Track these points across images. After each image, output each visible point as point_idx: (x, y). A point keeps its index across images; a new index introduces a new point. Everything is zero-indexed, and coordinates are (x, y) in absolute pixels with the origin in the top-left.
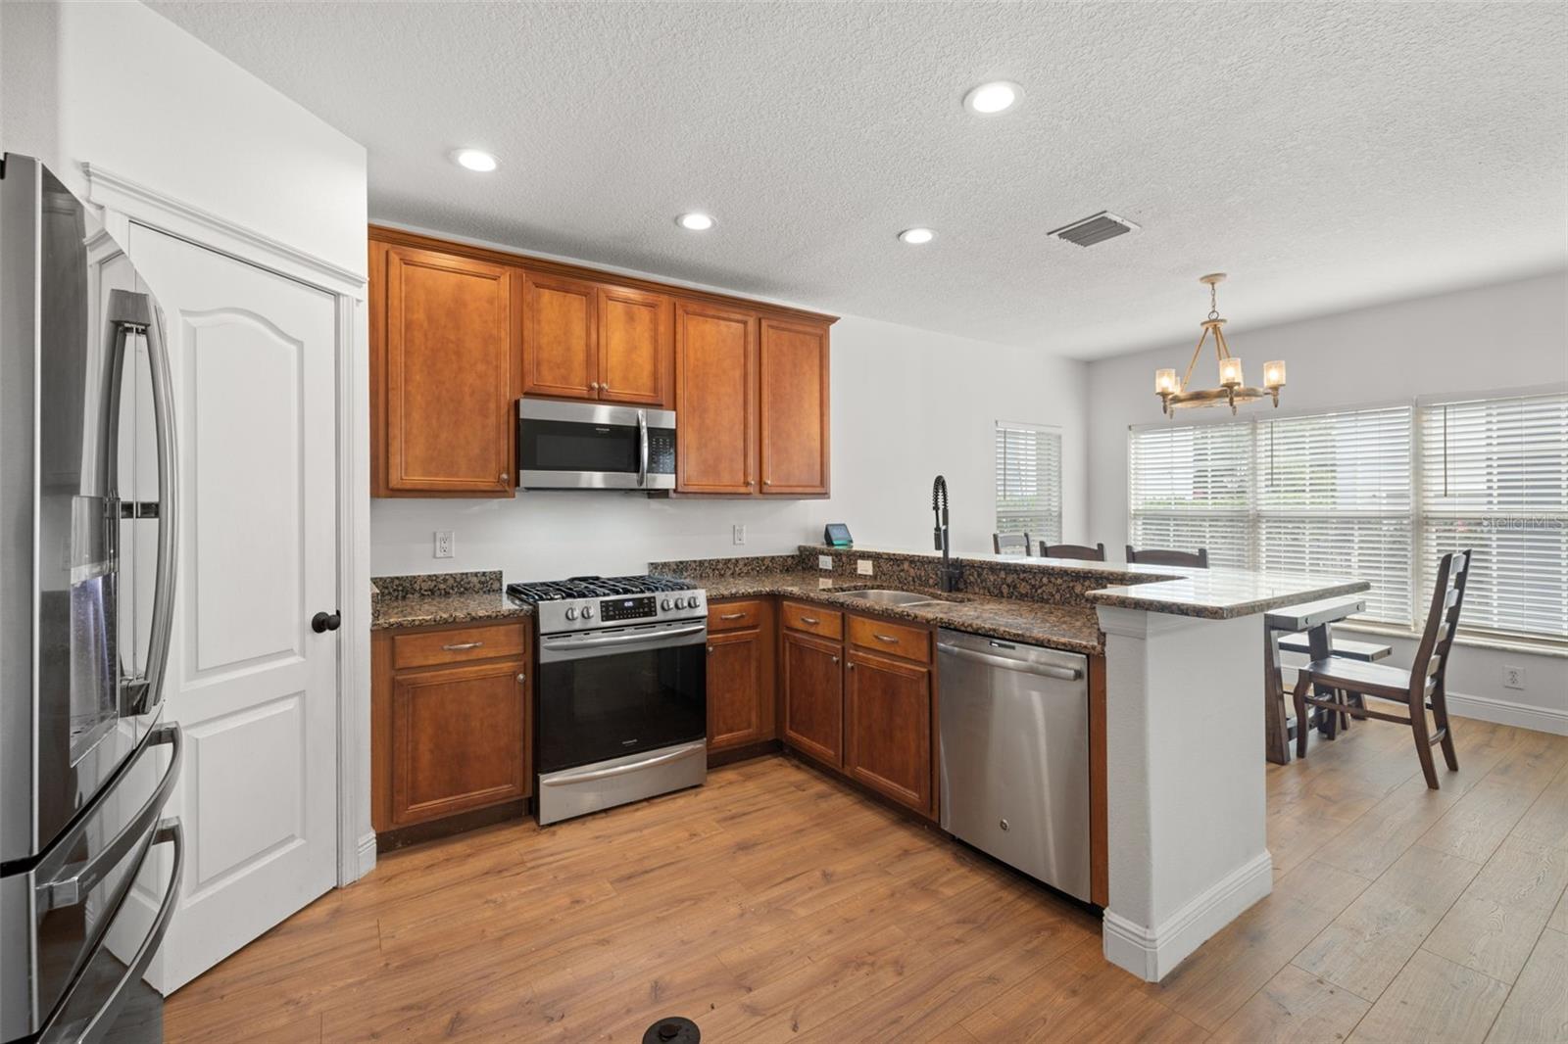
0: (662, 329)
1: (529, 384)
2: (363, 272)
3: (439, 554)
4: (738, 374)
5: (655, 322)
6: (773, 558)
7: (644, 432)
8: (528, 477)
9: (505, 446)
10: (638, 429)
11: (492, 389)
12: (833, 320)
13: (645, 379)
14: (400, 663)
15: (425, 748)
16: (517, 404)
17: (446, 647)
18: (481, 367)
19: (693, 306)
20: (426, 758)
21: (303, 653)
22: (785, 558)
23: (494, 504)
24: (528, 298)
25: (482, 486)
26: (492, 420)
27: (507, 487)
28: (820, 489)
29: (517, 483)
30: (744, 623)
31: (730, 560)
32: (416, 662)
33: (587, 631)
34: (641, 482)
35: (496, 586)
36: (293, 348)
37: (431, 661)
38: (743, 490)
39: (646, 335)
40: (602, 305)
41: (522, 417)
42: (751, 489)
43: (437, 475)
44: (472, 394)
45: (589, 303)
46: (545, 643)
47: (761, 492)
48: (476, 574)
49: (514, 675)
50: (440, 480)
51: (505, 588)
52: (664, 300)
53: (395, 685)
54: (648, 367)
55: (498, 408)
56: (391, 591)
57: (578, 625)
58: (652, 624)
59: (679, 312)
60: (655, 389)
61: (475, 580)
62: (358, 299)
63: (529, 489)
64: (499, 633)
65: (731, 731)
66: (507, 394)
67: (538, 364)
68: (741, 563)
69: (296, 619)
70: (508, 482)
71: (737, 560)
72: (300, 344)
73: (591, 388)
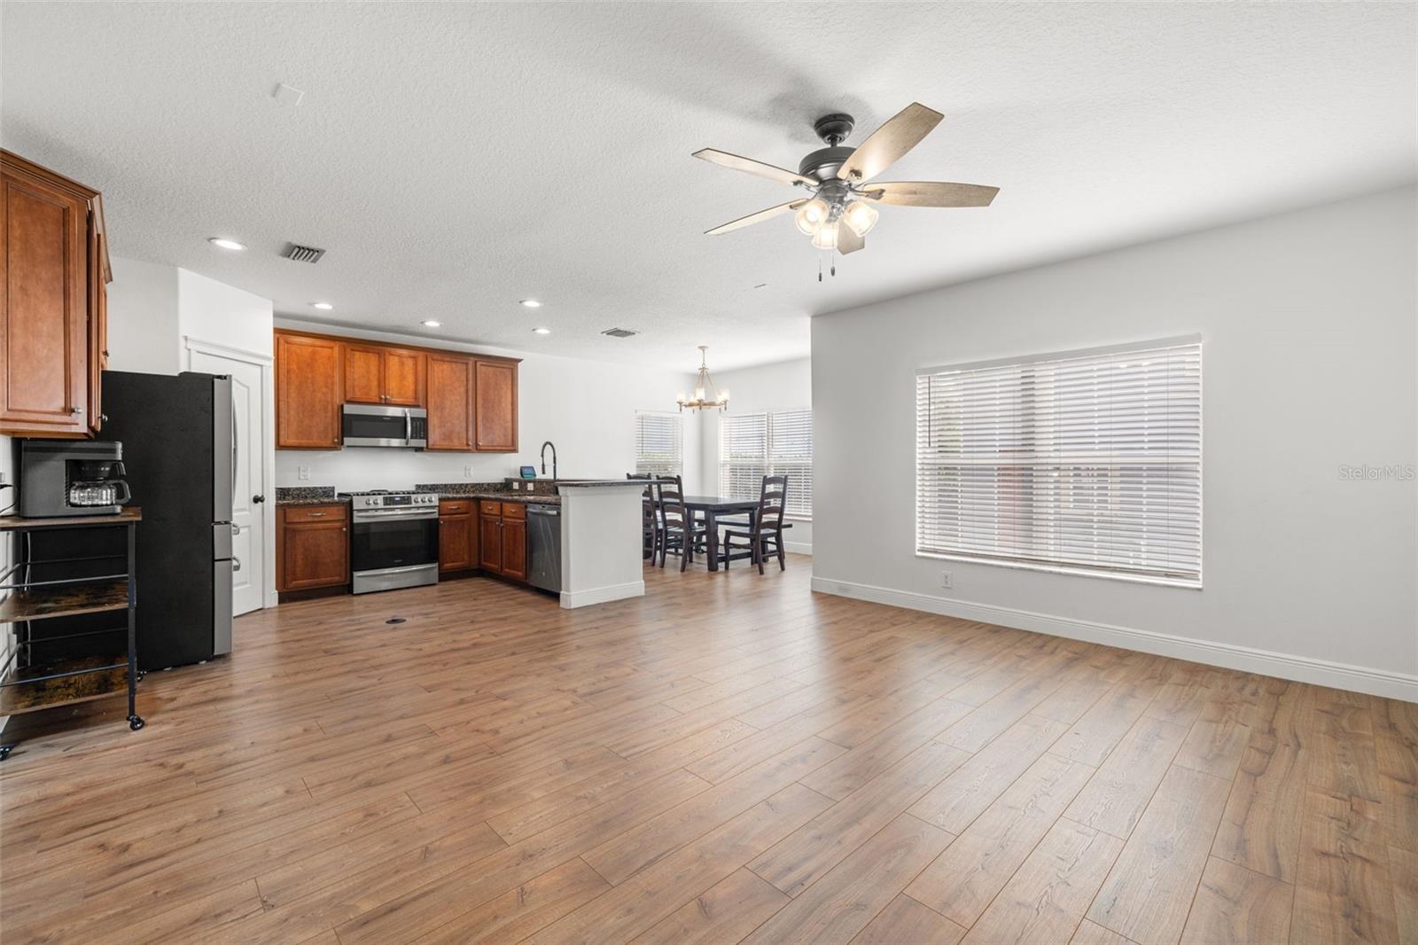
0: (419, 368)
1: (349, 397)
2: (270, 353)
3: (302, 477)
4: (463, 389)
5: (416, 365)
6: (489, 484)
7: (409, 420)
8: (347, 441)
9: (336, 426)
10: (405, 418)
11: (329, 400)
12: (520, 360)
13: (410, 393)
14: (288, 521)
15: (300, 557)
16: (342, 406)
17: (309, 514)
18: (324, 390)
19: (436, 356)
20: (300, 562)
21: (250, 510)
22: (496, 484)
23: (330, 454)
24: (348, 356)
25: (325, 445)
26: (330, 414)
27: (337, 446)
28: (512, 448)
29: (342, 444)
30: (459, 511)
31: (462, 484)
32: (297, 520)
33: (376, 510)
34: (407, 443)
35: (331, 494)
36: (245, 389)
37: (303, 520)
38: (466, 448)
39: (411, 372)
40: (386, 357)
41: (345, 412)
42: (470, 448)
43: (302, 439)
44: (320, 401)
45: (380, 357)
46: (355, 513)
47: (477, 449)
48: (321, 488)
49: (341, 529)
50: (304, 442)
51: (336, 495)
52: (421, 355)
53: (285, 529)
54: (412, 387)
55: (333, 408)
56: (282, 493)
57: (372, 506)
58: (410, 508)
59: (429, 359)
60: (416, 398)
61: (320, 490)
62: (270, 366)
63: (348, 446)
64: (334, 509)
65: (453, 562)
66: (338, 401)
67: (354, 387)
68: (469, 487)
69: (247, 497)
70: (338, 443)
71: (467, 485)
72: (248, 388)
73: (381, 398)
